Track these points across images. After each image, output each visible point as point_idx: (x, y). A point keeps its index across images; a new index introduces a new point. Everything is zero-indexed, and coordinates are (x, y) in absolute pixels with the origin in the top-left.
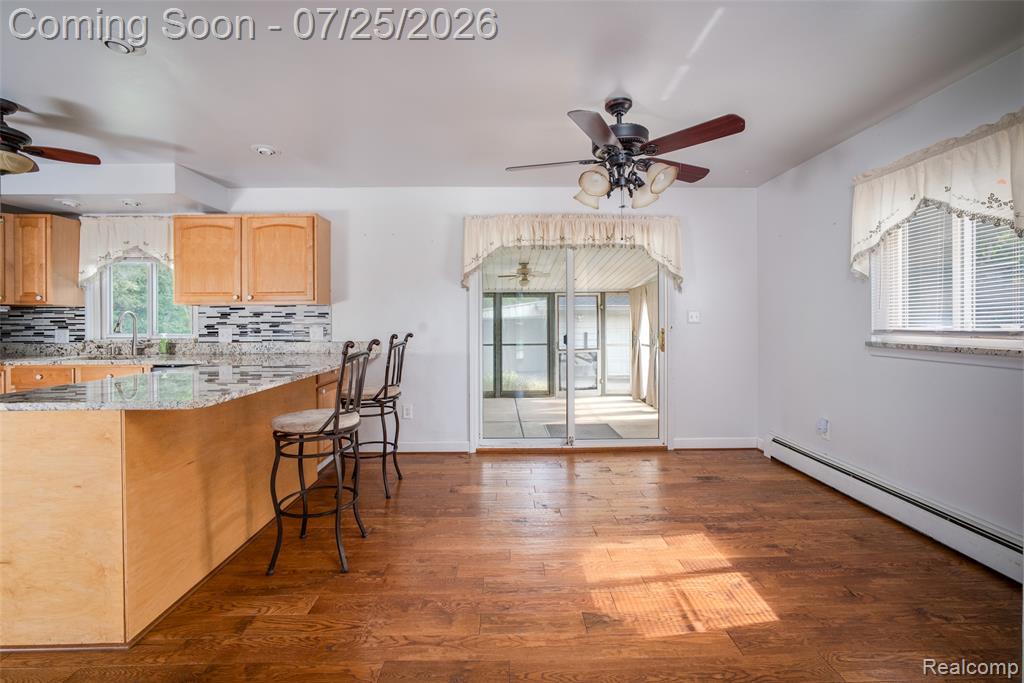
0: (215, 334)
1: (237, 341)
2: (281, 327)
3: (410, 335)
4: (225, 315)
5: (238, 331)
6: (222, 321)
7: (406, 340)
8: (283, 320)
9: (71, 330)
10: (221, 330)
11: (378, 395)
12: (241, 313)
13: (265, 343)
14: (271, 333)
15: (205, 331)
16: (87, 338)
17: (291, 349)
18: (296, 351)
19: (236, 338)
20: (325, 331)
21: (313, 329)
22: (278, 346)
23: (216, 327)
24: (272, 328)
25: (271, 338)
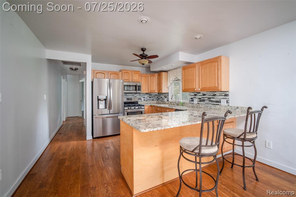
0: (193, 101)
1: (199, 103)
2: (212, 99)
3: (265, 107)
4: (195, 95)
5: (199, 100)
6: (195, 97)
7: (262, 110)
8: (212, 97)
9: (167, 98)
10: (195, 99)
11: (240, 136)
12: (200, 94)
13: (206, 105)
14: (208, 101)
15: (191, 100)
16: (169, 101)
17: (214, 107)
18: (216, 108)
19: (198, 102)
20: (227, 102)
21: (222, 101)
22: (210, 106)
23: (193, 98)
24: (208, 100)
25: (209, 103)
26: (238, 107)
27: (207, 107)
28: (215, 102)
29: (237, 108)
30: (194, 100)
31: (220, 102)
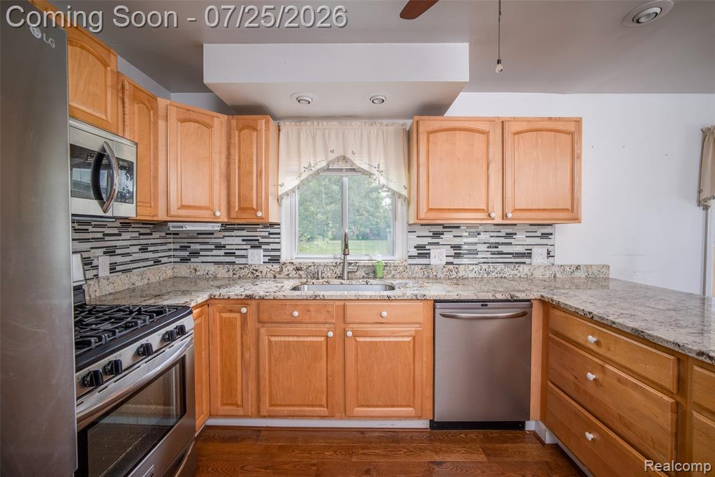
0: (427, 255)
1: (452, 264)
2: (501, 248)
4: (437, 235)
5: (452, 252)
6: (434, 241)
8: (503, 240)
9: (265, 250)
10: (434, 251)
12: (456, 232)
13: (485, 266)
14: (489, 255)
15: (416, 252)
16: (283, 260)
17: (513, 272)
18: (519, 275)
19: (451, 260)
20: (548, 254)
21: (535, 250)
22: (499, 269)
23: (427, 247)
24: (490, 250)
25: (490, 260)
26: (579, 266)
27: (488, 274)
28: (511, 256)
29: (578, 268)
30: (432, 252)
31: (529, 255)
